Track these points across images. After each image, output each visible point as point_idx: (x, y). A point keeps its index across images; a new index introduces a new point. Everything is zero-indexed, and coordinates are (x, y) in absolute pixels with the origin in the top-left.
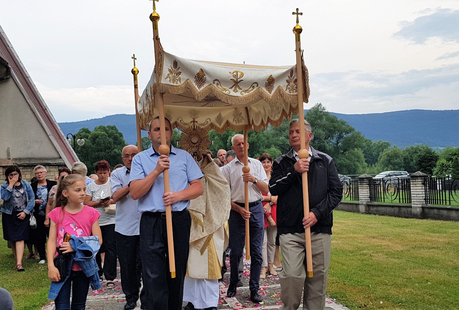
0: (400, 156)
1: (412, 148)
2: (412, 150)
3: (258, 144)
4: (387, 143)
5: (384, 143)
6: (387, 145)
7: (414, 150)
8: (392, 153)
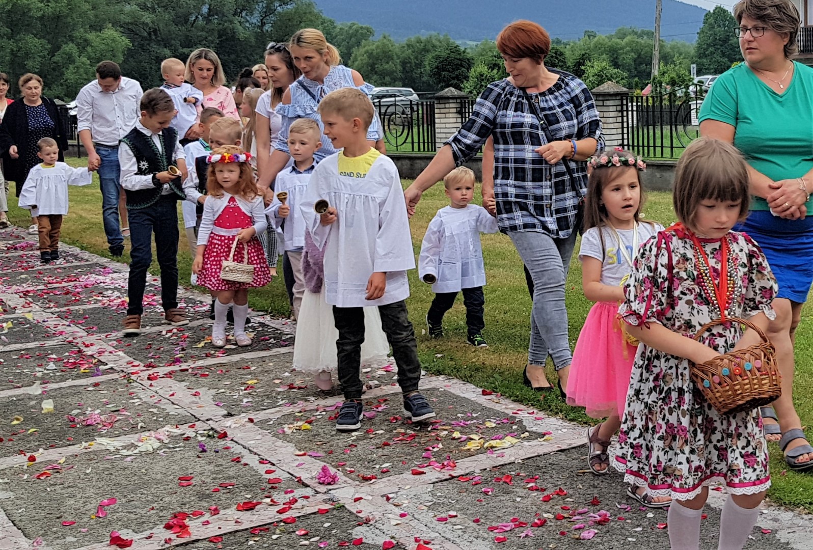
0: (395, 57)
1: (419, 41)
2: (418, 44)
3: (69, 19)
4: (368, 30)
5: (362, 28)
6: (367, 33)
7: (422, 45)
8: (378, 50)
